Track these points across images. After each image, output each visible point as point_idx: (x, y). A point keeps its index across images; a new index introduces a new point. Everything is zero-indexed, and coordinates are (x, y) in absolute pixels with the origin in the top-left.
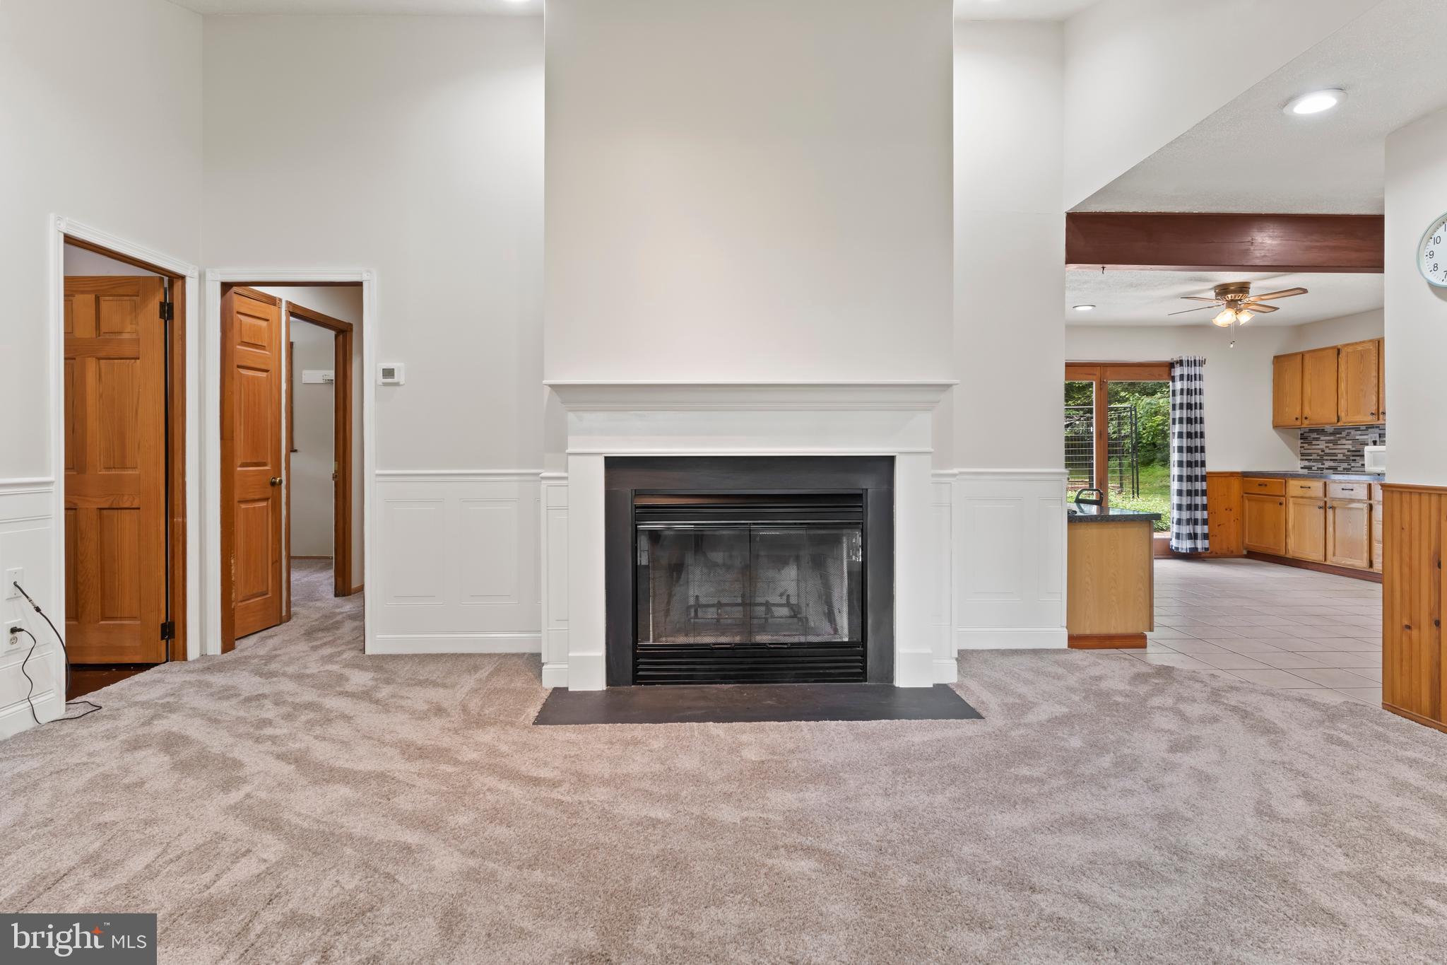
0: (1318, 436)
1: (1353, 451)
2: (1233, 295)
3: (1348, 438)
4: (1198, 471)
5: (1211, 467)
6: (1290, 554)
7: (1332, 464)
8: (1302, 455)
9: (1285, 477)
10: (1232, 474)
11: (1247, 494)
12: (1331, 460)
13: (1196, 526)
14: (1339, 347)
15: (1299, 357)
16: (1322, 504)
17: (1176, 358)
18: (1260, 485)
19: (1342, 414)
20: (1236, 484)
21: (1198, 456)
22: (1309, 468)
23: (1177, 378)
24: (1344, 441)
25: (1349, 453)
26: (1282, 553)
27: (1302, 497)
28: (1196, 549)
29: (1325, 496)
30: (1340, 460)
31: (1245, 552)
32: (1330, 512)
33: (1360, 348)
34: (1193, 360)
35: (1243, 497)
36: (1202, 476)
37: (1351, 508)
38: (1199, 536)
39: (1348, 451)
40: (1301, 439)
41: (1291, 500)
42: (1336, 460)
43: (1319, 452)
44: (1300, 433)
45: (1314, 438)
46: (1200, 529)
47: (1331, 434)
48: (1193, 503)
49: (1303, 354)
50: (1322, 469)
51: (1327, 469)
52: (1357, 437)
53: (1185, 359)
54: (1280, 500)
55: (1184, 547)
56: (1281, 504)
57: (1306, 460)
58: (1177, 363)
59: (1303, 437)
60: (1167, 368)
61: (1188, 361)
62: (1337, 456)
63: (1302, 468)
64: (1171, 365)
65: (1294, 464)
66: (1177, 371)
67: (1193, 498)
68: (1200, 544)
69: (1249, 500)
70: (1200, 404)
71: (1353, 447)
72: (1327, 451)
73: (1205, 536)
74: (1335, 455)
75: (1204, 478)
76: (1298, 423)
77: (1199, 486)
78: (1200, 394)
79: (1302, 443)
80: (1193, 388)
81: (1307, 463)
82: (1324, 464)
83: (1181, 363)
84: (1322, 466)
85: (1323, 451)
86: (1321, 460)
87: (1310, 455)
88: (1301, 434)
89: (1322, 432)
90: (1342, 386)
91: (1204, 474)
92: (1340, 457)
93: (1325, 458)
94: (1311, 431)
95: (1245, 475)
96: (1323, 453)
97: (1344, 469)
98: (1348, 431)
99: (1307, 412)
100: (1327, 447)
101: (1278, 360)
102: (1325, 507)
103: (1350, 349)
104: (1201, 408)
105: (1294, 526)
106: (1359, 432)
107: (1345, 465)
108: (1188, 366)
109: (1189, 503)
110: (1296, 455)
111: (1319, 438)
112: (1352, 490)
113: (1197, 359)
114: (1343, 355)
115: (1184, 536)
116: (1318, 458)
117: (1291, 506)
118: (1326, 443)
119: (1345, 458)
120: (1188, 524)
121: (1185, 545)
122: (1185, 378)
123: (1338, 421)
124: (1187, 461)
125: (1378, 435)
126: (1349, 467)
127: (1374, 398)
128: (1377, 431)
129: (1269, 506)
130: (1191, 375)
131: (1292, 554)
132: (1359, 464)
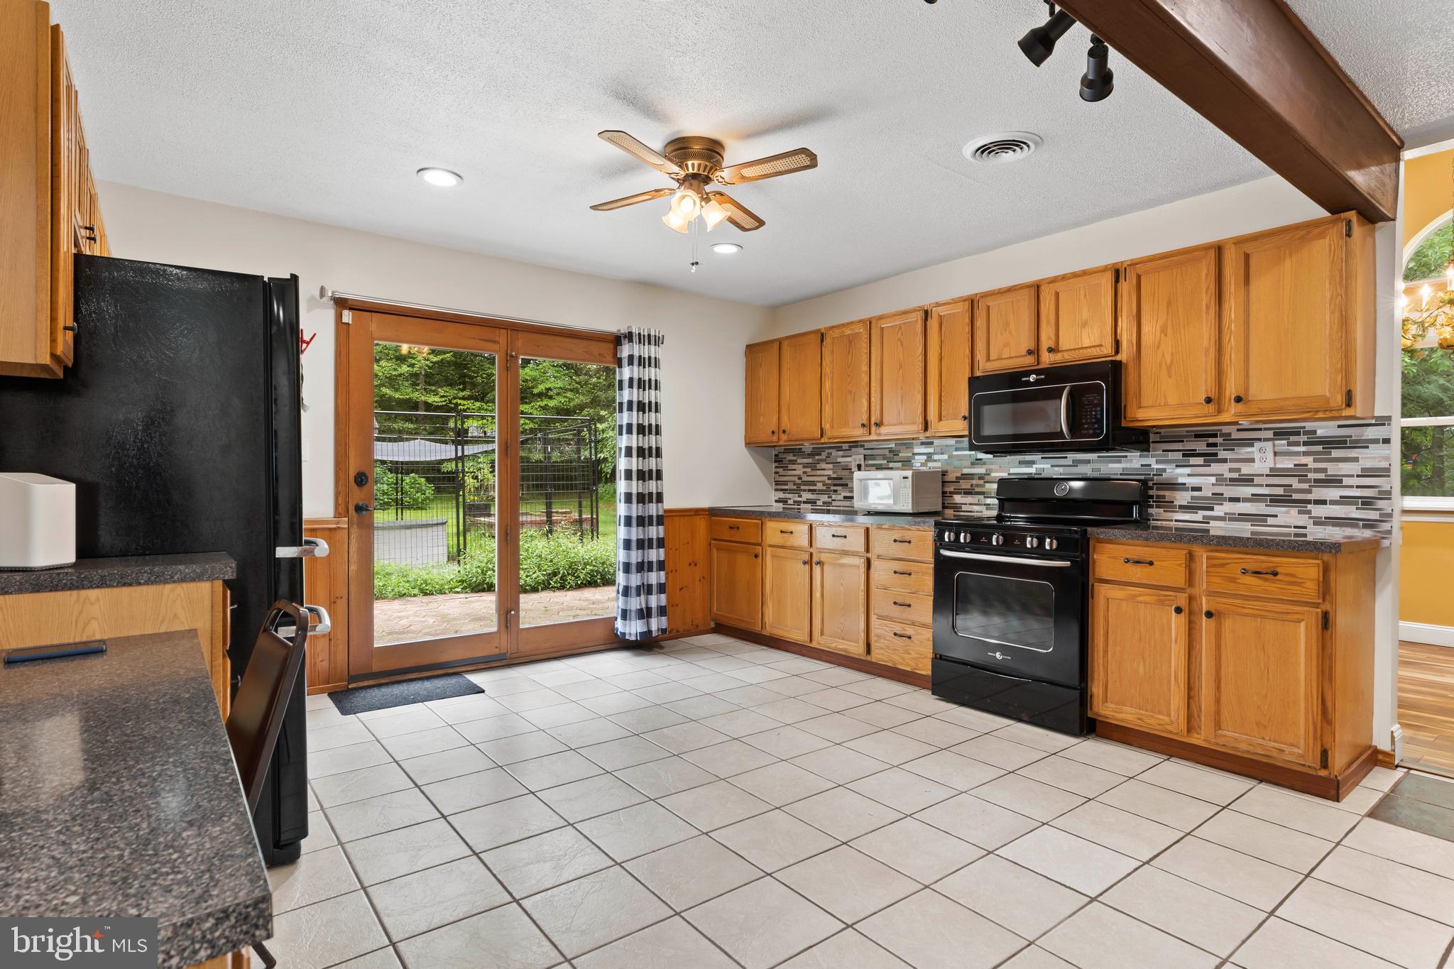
0: (795, 458)
1: (834, 479)
3: (828, 460)
4: (653, 509)
5: (670, 503)
6: (769, 631)
7: (810, 496)
8: (777, 483)
9: (760, 516)
10: (697, 512)
11: (715, 540)
12: (809, 490)
13: (650, 596)
14: (823, 331)
15: (776, 346)
16: (807, 557)
17: (624, 330)
18: (731, 528)
19: (827, 426)
20: (701, 524)
21: (652, 486)
22: (784, 501)
23: (625, 362)
24: (824, 465)
25: (830, 482)
26: (758, 628)
27: (782, 547)
28: (650, 632)
29: (811, 546)
30: (819, 490)
31: (713, 625)
32: (817, 569)
33: (848, 332)
34: (646, 334)
35: (710, 544)
36: (658, 516)
37: (843, 565)
38: (654, 611)
39: (829, 479)
40: (775, 461)
41: (769, 550)
42: (815, 490)
43: (796, 479)
44: (774, 453)
45: (790, 461)
46: (655, 601)
47: (811, 455)
48: (646, 560)
49: (780, 342)
50: (798, 503)
51: (804, 502)
52: (839, 460)
53: (635, 330)
54: (754, 550)
55: (633, 632)
56: (756, 556)
57: (781, 490)
58: (625, 337)
59: (778, 460)
60: (611, 346)
61: (639, 334)
62: (816, 485)
63: (776, 501)
64: (617, 340)
65: (765, 497)
66: (625, 351)
67: (646, 551)
68: (655, 624)
69: (717, 549)
70: (656, 404)
71: (834, 473)
72: (805, 479)
73: (662, 611)
74: (814, 483)
75: (660, 520)
76: (775, 438)
77: (654, 532)
78: (656, 389)
79: (776, 467)
80: (647, 379)
81: (781, 495)
82: (800, 496)
83: (629, 336)
84: (799, 499)
85: (800, 478)
86: (798, 491)
87: (785, 483)
88: (776, 455)
89: (798, 452)
90: (827, 385)
91: (661, 513)
92: (820, 486)
93: (802, 487)
94: (787, 451)
95: (713, 513)
96: (800, 482)
97: (824, 503)
98: (827, 451)
99: (786, 423)
100: (804, 473)
101: (752, 350)
102: (809, 562)
103: (837, 333)
104: (657, 411)
105: (772, 590)
106: (841, 453)
107: (825, 498)
108: (640, 343)
109: (640, 560)
110: (771, 484)
111: (796, 461)
112: (845, 537)
113: (652, 333)
114: (827, 341)
115: (633, 614)
116: (795, 487)
117: (768, 559)
118: (804, 467)
119: (824, 488)
120: (639, 594)
121: (633, 629)
122: (636, 361)
123: (822, 436)
124: (638, 493)
125: (862, 457)
126: (830, 500)
127: (865, 403)
128: (861, 450)
129: (742, 560)
130: (644, 358)
131: (770, 630)
132: (841, 497)
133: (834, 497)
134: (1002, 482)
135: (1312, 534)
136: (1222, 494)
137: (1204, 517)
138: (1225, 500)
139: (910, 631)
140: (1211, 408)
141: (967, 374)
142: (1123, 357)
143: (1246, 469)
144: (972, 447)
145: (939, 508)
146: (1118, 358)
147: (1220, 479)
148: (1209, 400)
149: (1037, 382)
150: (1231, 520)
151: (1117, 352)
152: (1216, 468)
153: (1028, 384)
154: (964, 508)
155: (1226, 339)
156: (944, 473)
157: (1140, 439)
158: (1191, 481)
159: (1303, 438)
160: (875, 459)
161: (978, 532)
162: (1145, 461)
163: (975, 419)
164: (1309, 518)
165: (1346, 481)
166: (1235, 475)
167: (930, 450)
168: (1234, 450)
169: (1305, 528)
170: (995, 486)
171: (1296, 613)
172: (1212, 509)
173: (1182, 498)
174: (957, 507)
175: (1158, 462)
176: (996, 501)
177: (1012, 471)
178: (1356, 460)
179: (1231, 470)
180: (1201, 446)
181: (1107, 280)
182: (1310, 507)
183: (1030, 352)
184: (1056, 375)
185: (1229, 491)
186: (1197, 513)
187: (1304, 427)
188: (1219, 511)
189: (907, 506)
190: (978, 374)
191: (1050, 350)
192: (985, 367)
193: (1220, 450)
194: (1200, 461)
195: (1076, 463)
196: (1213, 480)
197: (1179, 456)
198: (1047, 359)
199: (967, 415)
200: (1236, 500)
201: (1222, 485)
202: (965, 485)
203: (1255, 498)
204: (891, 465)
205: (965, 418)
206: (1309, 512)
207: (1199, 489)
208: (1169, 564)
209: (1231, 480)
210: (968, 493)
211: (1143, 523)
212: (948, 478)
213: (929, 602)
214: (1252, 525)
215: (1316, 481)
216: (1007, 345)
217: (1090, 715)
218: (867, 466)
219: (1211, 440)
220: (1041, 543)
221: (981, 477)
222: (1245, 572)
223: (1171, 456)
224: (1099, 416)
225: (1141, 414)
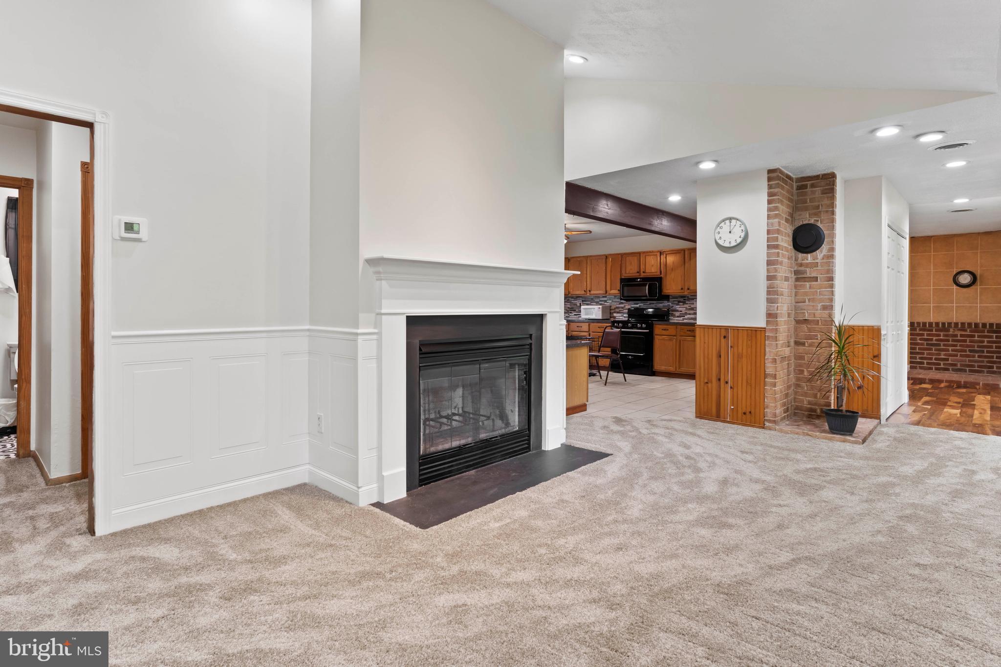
1: (570, 308)
3: (568, 302)
14: (569, 258)
19: (571, 290)
71: (570, 306)
103: (575, 259)
112: (581, 327)
123: (569, 294)
125: (581, 301)
127: (585, 284)
128: (581, 299)
132: (573, 315)
133: (570, 314)
134: (629, 309)
140: (682, 291)
141: (619, 278)
142: (662, 276)
144: (621, 299)
145: (609, 318)
146: (661, 276)
147: (687, 309)
148: (682, 289)
149: (640, 281)
151: (661, 274)
152: (685, 306)
153: (637, 281)
154: (617, 317)
156: (610, 307)
157: (667, 298)
158: (680, 309)
160: (587, 302)
161: (625, 324)
162: (669, 304)
163: (622, 291)
166: (690, 308)
167: (606, 299)
170: (627, 311)
173: (677, 314)
174: (614, 317)
175: (672, 304)
176: (627, 315)
177: (632, 306)
179: (689, 306)
180: (682, 300)
181: (659, 254)
183: (638, 272)
184: (646, 280)
185: (688, 312)
186: (681, 318)
188: (686, 317)
189: (600, 317)
190: (623, 277)
191: (644, 272)
192: (625, 276)
194: (682, 304)
195: (650, 304)
196: (685, 309)
197: (677, 302)
198: (643, 275)
199: (619, 289)
200: (690, 314)
202: (617, 310)
204: (592, 304)
205: (619, 290)
207: (681, 311)
208: (672, 330)
210: (618, 313)
211: (668, 320)
212: (611, 308)
216: (631, 269)
217: (654, 370)
218: (583, 304)
219: (684, 298)
220: (642, 325)
221: (622, 308)
222: (688, 331)
223: (675, 302)
224: (656, 292)
225: (667, 292)
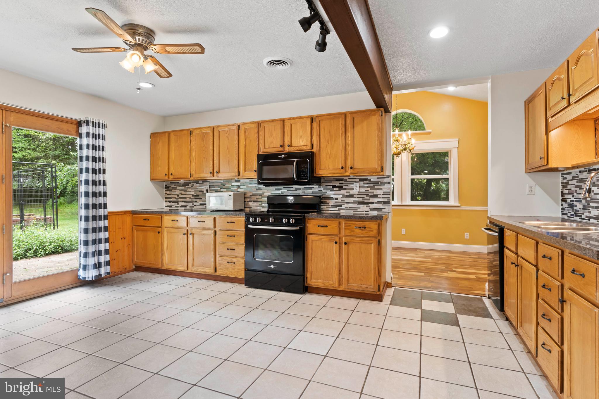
0: (175, 187)
1: (195, 196)
2: (141, 38)
3: (192, 188)
4: (101, 212)
5: (111, 208)
6: (165, 267)
7: (183, 204)
8: (166, 198)
9: (160, 214)
10: (125, 213)
11: (135, 226)
12: (183, 201)
13: (100, 257)
14: (191, 130)
15: (167, 135)
16: (185, 232)
17: (83, 118)
18: (144, 220)
19: (193, 173)
20: (128, 219)
21: (101, 200)
22: (170, 206)
23: (84, 135)
24: (190, 190)
25: (193, 197)
26: (160, 266)
27: (173, 228)
28: (100, 275)
29: (187, 226)
30: (188, 201)
31: (134, 267)
32: (190, 237)
33: (203, 131)
34: (97, 122)
35: (132, 228)
36: (105, 216)
37: (203, 234)
38: (103, 264)
39: (193, 196)
40: (165, 188)
41: (166, 230)
42: (186, 201)
43: (176, 196)
44: (165, 184)
45: (173, 188)
46: (103, 259)
47: (183, 185)
48: (97, 238)
49: (169, 133)
50: (178, 207)
51: (180, 207)
52: (197, 188)
53: (90, 119)
54: (158, 230)
55: (90, 276)
56: (159, 233)
57: (168, 201)
58: (84, 122)
59: (167, 187)
60: (75, 126)
61: (93, 122)
62: (186, 199)
63: (166, 206)
64: (79, 124)
65: (161, 205)
66: (84, 129)
67: (97, 234)
68: (103, 270)
69: (137, 230)
70: (103, 158)
71: (195, 193)
72: (181, 196)
73: (107, 263)
74: (185, 198)
75: (106, 217)
76: (167, 177)
77: (102, 223)
78: (103, 150)
79: (166, 191)
80: (97, 145)
81: (169, 204)
82: (178, 204)
83: (87, 122)
84: (178, 205)
85: (178, 196)
86: (177, 202)
87: (171, 198)
88: (165, 185)
89: (177, 184)
90: (193, 154)
91: (106, 214)
92: (188, 199)
93: (179, 200)
94: (171, 183)
95: (134, 213)
97: (190, 207)
98: (192, 184)
99: (172, 170)
100: (180, 193)
101: (153, 135)
102: (187, 234)
103: (198, 131)
104: (103, 162)
105: (167, 248)
106: (198, 185)
107: (191, 205)
108: (93, 126)
109: (94, 238)
110: (163, 199)
111: (176, 188)
112: (204, 222)
113: (101, 122)
114: (193, 135)
115: (90, 267)
116: (176, 200)
117: (165, 233)
118: (180, 191)
119: (190, 200)
120: (94, 256)
121: (91, 274)
122: (91, 136)
123: (191, 177)
124: (93, 204)
125: (209, 186)
126: (193, 205)
127: (211, 163)
128: (208, 184)
129: (151, 235)
130: (96, 135)
131: (167, 265)
132: (198, 204)
133: (195, 204)
134: (269, 197)
135: (370, 214)
136: (344, 201)
137: (339, 209)
138: (345, 203)
139: (234, 260)
140: (343, 170)
141: (256, 153)
142: (314, 150)
143: (351, 192)
144: (259, 183)
145: (243, 208)
146: (313, 151)
147: (344, 196)
148: (342, 168)
149: (284, 158)
150: (347, 210)
151: (312, 148)
152: (342, 192)
153: (281, 158)
154: (253, 208)
155: (347, 146)
156: (245, 194)
157: (318, 180)
158: (335, 196)
159: (367, 182)
160: (214, 188)
161: (264, 218)
162: (320, 189)
163: (260, 171)
164: (369, 208)
165: (379, 196)
166: (348, 194)
167: (239, 184)
168: (347, 185)
169: (368, 212)
170: (266, 199)
171: (371, 241)
172: (341, 206)
173: (332, 202)
174: (250, 207)
175: (324, 189)
176: (267, 205)
177: (273, 192)
178: (381, 189)
179: (347, 192)
180: (337, 184)
181: (309, 121)
182: (370, 205)
183: (281, 146)
184: (291, 156)
185: (347, 200)
186: (336, 208)
187: (368, 178)
188: (343, 207)
189: (231, 207)
190: (260, 153)
191: (289, 146)
192: (264, 151)
193: (343, 185)
194: (337, 189)
195: (296, 189)
196: (341, 196)
197: (331, 187)
198: (287, 149)
199: (256, 169)
200: (348, 203)
201: (344, 198)
202: (253, 198)
203: (354, 202)
204: (222, 190)
205: (255, 171)
206: (369, 206)
207: (337, 199)
208: (332, 227)
209: (347, 196)
210: (254, 201)
211: (319, 212)
212: (246, 196)
213: (243, 247)
214: (353, 211)
215: (371, 196)
216: (272, 142)
217: (306, 285)
218: (211, 190)
219: (341, 182)
220: (289, 221)
221: (260, 195)
222: (356, 228)
223: (328, 187)
224: (307, 172)
225: (321, 172)
